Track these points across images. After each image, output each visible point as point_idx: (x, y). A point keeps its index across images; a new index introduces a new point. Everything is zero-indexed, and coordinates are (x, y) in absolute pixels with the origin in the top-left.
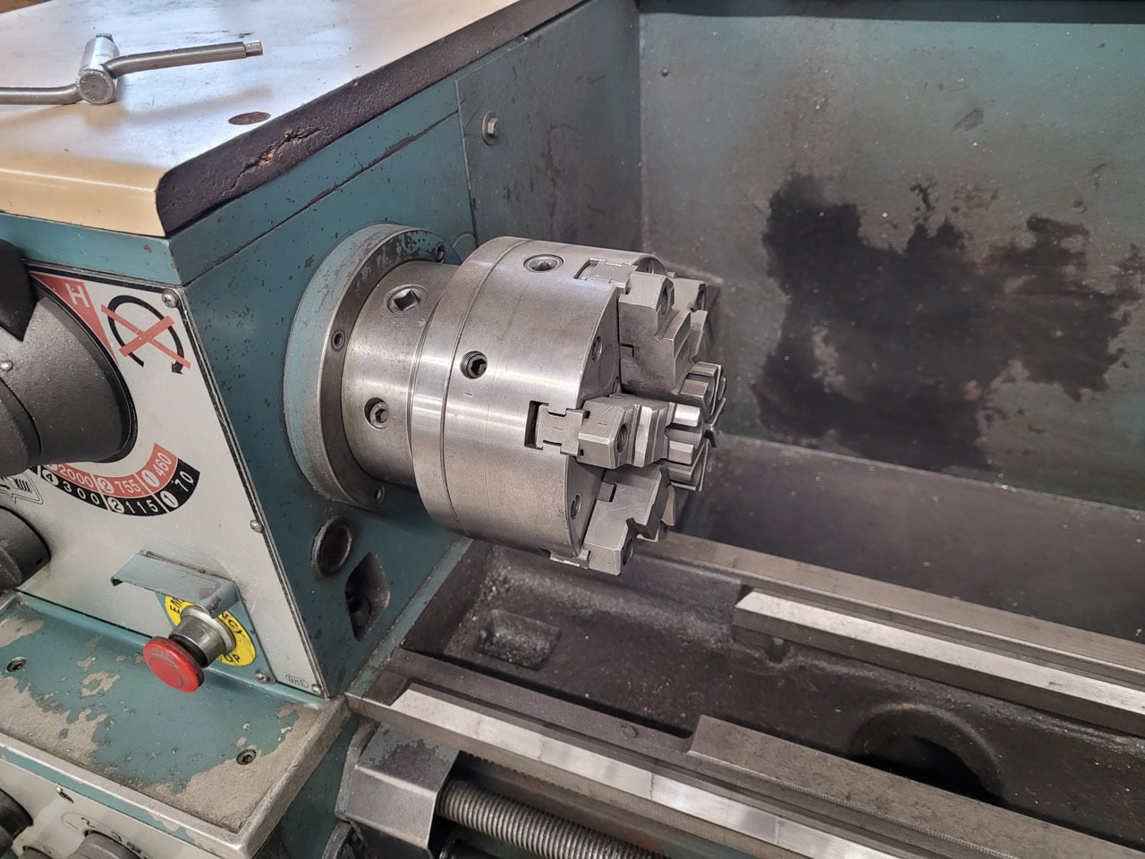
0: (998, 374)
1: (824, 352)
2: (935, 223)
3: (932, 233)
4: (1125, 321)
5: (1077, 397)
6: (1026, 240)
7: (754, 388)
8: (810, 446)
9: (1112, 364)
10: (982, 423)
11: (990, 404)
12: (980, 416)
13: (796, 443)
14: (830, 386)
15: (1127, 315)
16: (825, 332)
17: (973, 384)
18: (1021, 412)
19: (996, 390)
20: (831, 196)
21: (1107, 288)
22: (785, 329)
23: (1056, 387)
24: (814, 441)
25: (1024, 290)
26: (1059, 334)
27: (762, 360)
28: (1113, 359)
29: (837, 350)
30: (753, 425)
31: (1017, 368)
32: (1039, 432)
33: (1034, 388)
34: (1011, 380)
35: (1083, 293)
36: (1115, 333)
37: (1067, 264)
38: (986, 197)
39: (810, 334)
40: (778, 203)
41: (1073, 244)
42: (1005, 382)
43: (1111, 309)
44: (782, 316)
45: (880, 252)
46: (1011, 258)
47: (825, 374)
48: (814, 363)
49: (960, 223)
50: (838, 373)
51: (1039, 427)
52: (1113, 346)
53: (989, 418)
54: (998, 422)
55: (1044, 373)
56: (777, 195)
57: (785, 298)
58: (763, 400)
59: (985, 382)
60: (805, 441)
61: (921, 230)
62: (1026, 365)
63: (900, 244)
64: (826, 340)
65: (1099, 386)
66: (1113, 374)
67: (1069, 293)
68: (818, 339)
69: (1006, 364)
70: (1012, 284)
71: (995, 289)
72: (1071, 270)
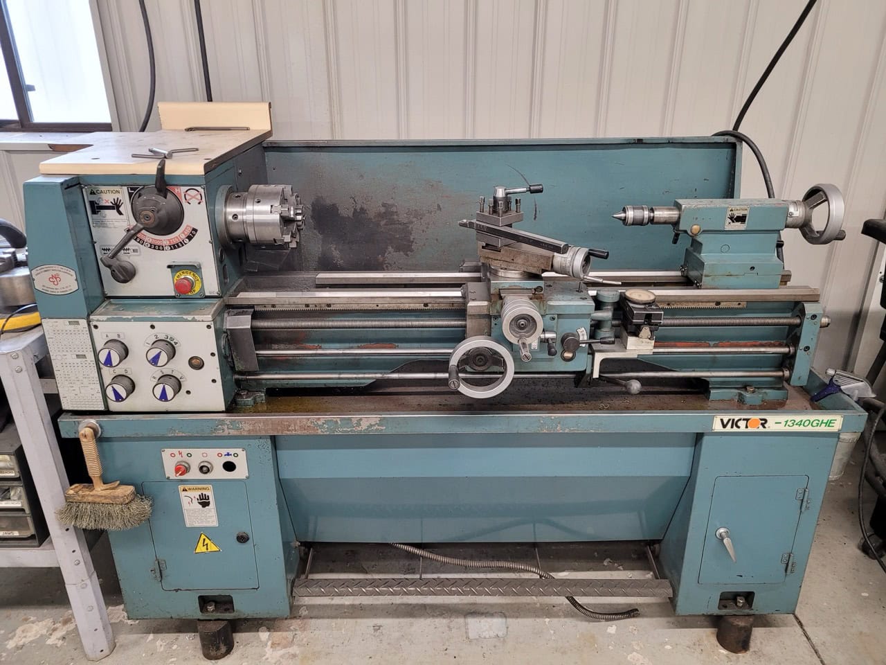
0: (386, 252)
1: (335, 252)
2: (358, 207)
3: (358, 210)
4: (412, 230)
5: (407, 255)
6: (383, 210)
11: (386, 262)
12: (384, 266)
14: (339, 265)
15: (412, 228)
16: (335, 246)
17: (380, 256)
18: (395, 263)
19: (386, 257)
20: (328, 202)
21: (406, 221)
22: (322, 246)
23: (402, 253)
25: (386, 225)
26: (398, 236)
27: (317, 259)
28: (413, 242)
29: (339, 252)
31: (390, 249)
33: (395, 254)
34: (390, 253)
35: (400, 223)
36: (411, 234)
37: (394, 215)
38: (370, 198)
39: (331, 247)
40: (313, 205)
41: (394, 209)
42: (387, 254)
43: (408, 227)
44: (321, 243)
45: (346, 218)
46: (380, 215)
47: (337, 261)
48: (333, 258)
49: (365, 207)
50: (341, 260)
51: (400, 267)
52: (412, 238)
53: (387, 267)
54: (390, 268)
55: (398, 249)
56: (313, 203)
57: (320, 236)
59: (383, 256)
61: (355, 210)
62: (392, 247)
63: (351, 215)
64: (335, 249)
65: (412, 251)
66: (414, 246)
67: (397, 224)
68: (333, 249)
69: (387, 248)
70: (382, 223)
71: (378, 225)
72: (395, 217)
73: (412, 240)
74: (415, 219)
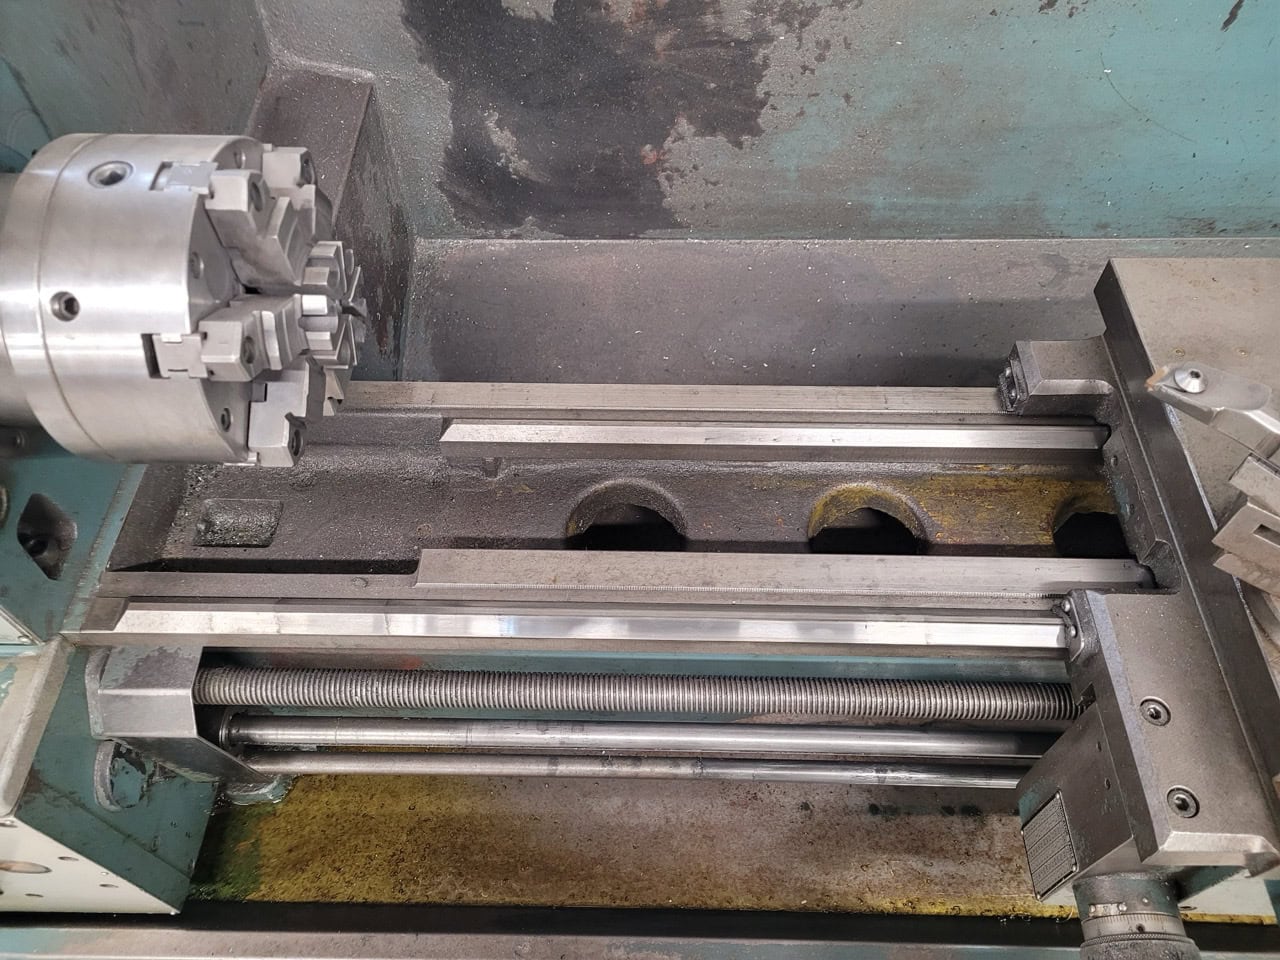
0: (668, 135)
1: (502, 138)
4: (766, 65)
5: (739, 145)
7: (440, 186)
8: (513, 236)
9: (762, 108)
10: (665, 184)
11: (667, 165)
12: (661, 178)
13: (499, 236)
14: (516, 172)
15: (766, 58)
16: (496, 116)
17: (648, 147)
18: (695, 168)
19: (670, 150)
21: (745, 34)
22: (455, 118)
23: (721, 139)
24: (515, 231)
25: (673, 46)
26: (713, 85)
27: (441, 157)
28: (763, 104)
29: (513, 133)
30: (451, 225)
31: (684, 125)
32: (715, 184)
33: (700, 141)
34: (681, 138)
35: (724, 42)
36: (760, 78)
37: (705, 14)
39: (483, 120)
42: (673, 142)
43: (752, 55)
44: (449, 106)
45: (528, 21)
46: (655, 14)
47: (509, 160)
48: (495, 152)
50: (521, 157)
51: (713, 180)
52: (760, 91)
53: (669, 178)
54: (678, 181)
55: (708, 127)
57: (445, 85)
58: (454, 198)
59: (658, 144)
60: (506, 232)
62: (691, 121)
63: (547, 11)
64: (500, 124)
65: (756, 131)
66: (765, 117)
67: (711, 43)
68: (491, 124)
69: (673, 123)
70: (661, 41)
71: (647, 48)
72: (709, 19)
73: (760, 94)
74: (779, 31)
